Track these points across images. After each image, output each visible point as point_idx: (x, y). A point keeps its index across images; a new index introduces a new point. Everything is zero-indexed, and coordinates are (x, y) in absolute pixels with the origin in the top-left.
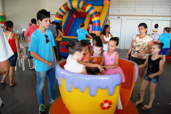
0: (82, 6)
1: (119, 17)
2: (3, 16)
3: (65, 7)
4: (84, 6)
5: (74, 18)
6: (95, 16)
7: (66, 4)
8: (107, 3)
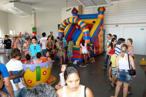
0: (76, 22)
1: (117, 26)
2: (34, 28)
3: (65, 22)
4: (77, 22)
5: (76, 29)
6: (84, 29)
7: (65, 20)
8: (101, 17)
